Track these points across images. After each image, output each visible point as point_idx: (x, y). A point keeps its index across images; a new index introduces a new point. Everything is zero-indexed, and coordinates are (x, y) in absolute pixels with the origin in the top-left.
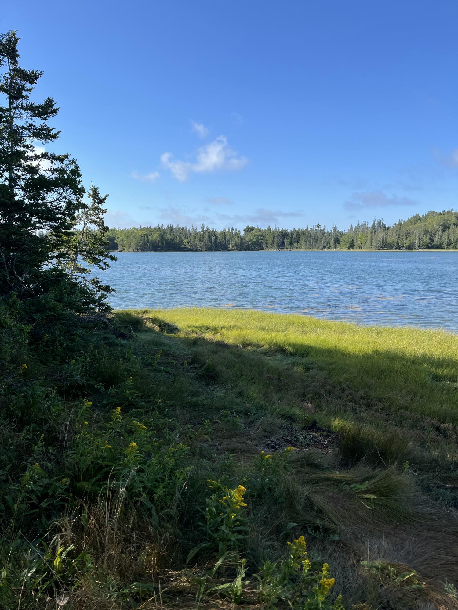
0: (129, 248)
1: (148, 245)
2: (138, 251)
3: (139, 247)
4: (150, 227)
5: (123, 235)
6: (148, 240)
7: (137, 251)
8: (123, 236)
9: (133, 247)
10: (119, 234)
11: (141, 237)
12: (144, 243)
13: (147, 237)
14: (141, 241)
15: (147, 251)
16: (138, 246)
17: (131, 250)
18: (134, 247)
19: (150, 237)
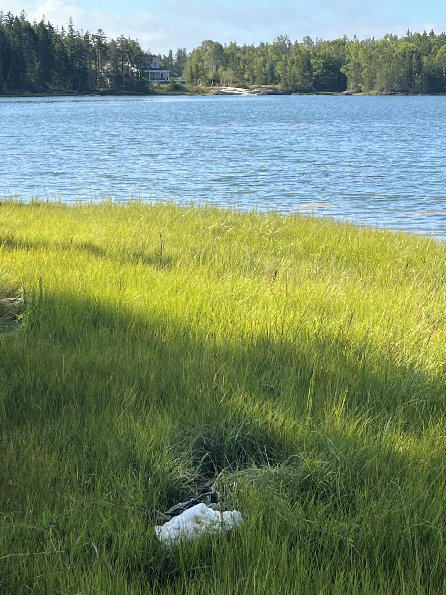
0: (371, 87)
1: (418, 79)
2: (393, 93)
3: (396, 85)
4: (432, 34)
5: (361, 52)
6: (420, 66)
7: (390, 94)
8: (361, 58)
9: (381, 82)
10: (352, 53)
11: (402, 58)
12: (410, 74)
13: (419, 58)
14: (402, 69)
15: (415, 93)
16: (393, 80)
17: (375, 92)
18: (384, 84)
19: (425, 59)
